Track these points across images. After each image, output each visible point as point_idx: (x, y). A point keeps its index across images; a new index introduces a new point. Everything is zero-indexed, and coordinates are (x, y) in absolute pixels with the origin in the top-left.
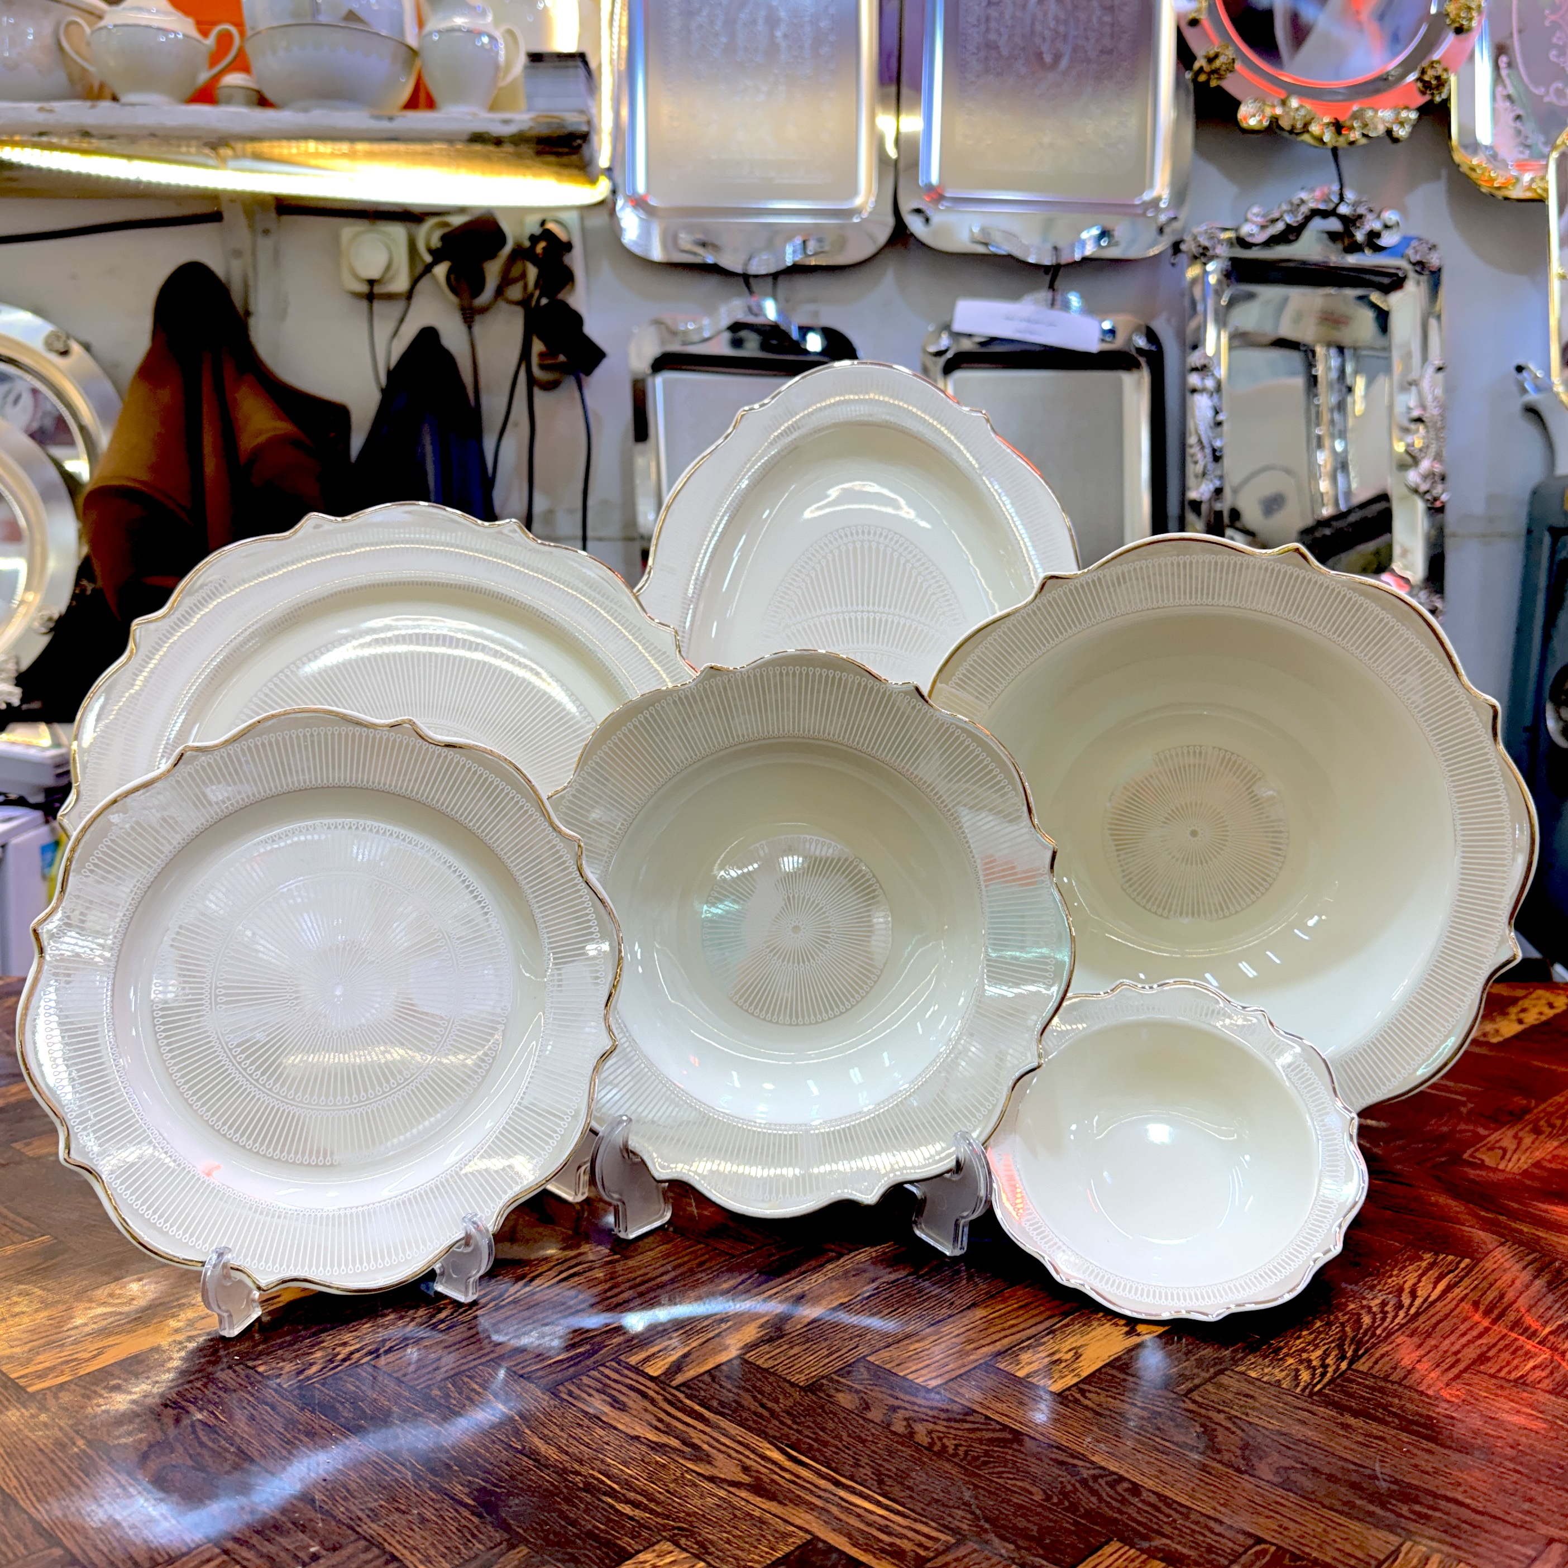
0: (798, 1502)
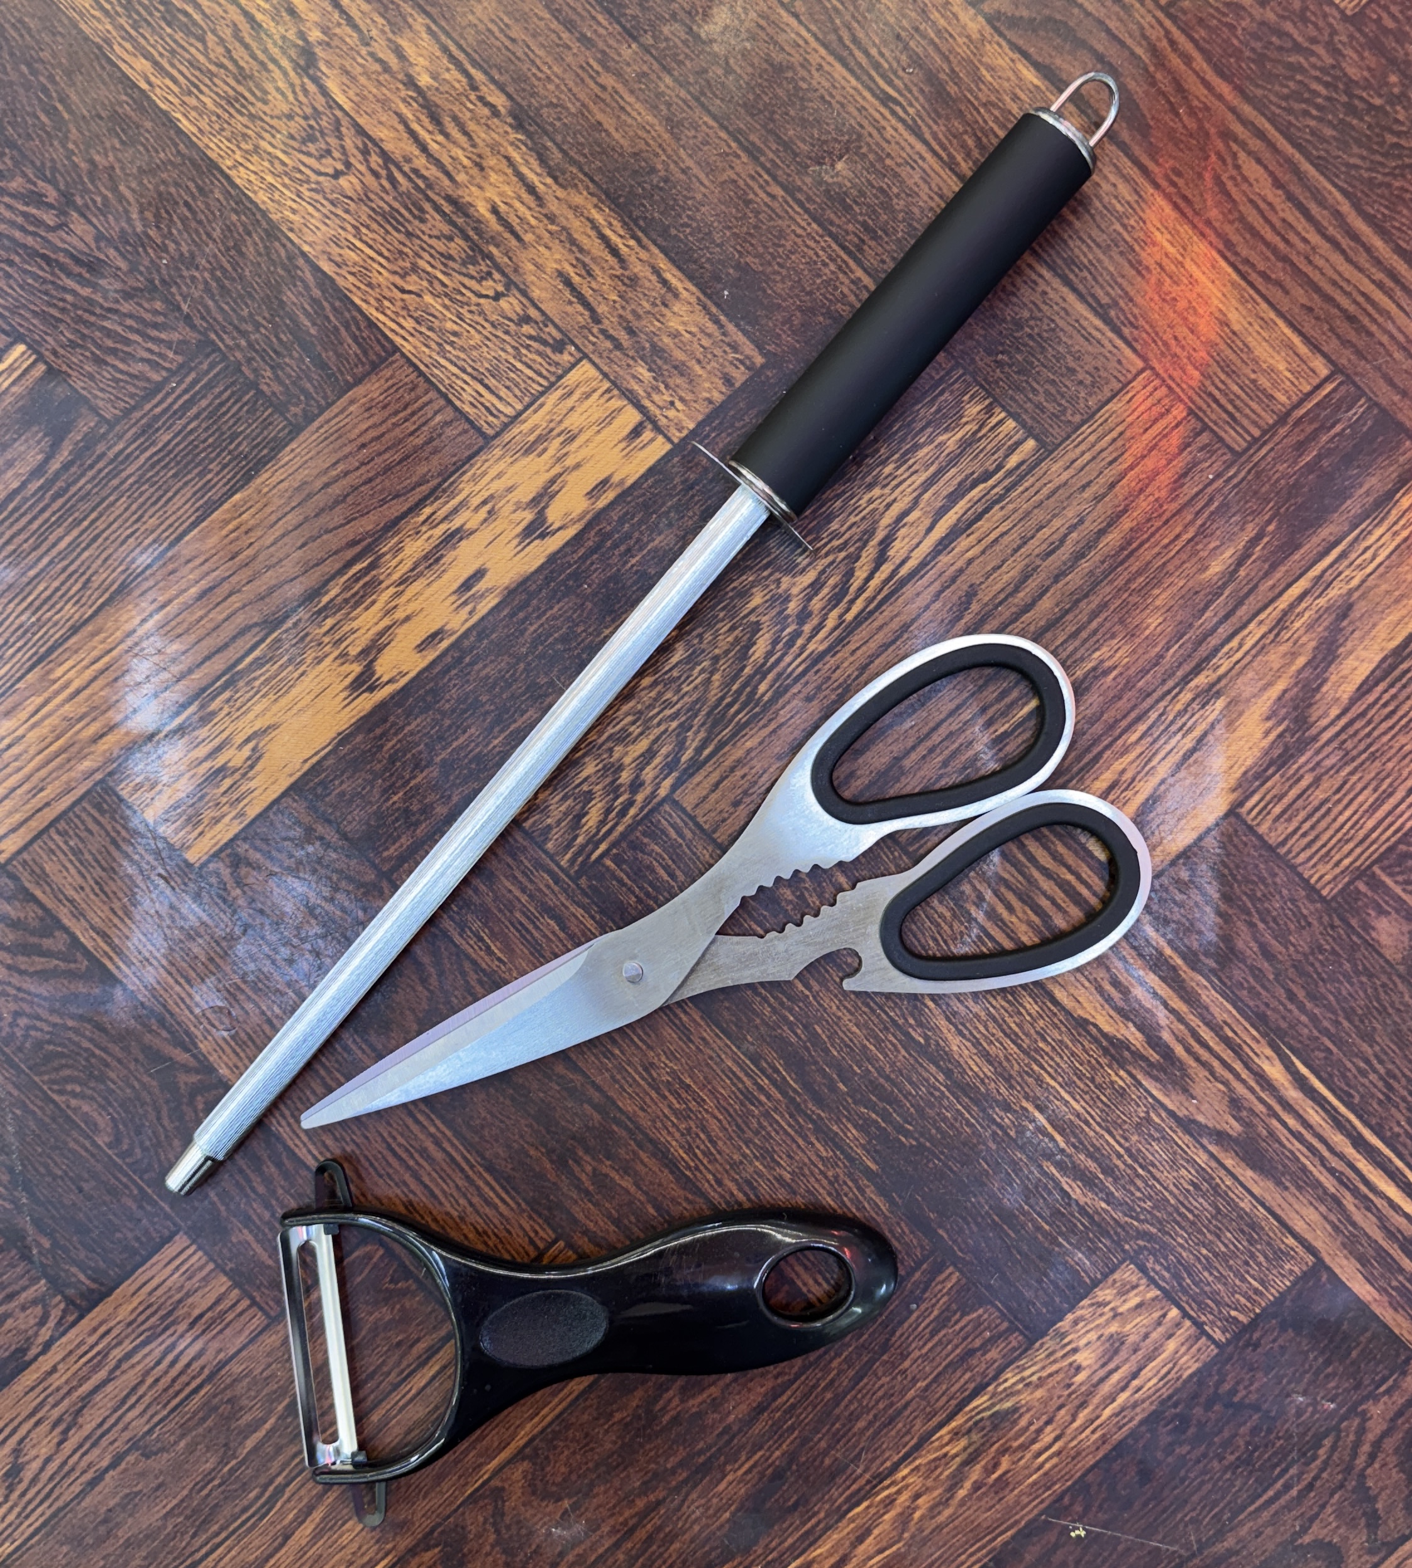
0: (1304, 1181)
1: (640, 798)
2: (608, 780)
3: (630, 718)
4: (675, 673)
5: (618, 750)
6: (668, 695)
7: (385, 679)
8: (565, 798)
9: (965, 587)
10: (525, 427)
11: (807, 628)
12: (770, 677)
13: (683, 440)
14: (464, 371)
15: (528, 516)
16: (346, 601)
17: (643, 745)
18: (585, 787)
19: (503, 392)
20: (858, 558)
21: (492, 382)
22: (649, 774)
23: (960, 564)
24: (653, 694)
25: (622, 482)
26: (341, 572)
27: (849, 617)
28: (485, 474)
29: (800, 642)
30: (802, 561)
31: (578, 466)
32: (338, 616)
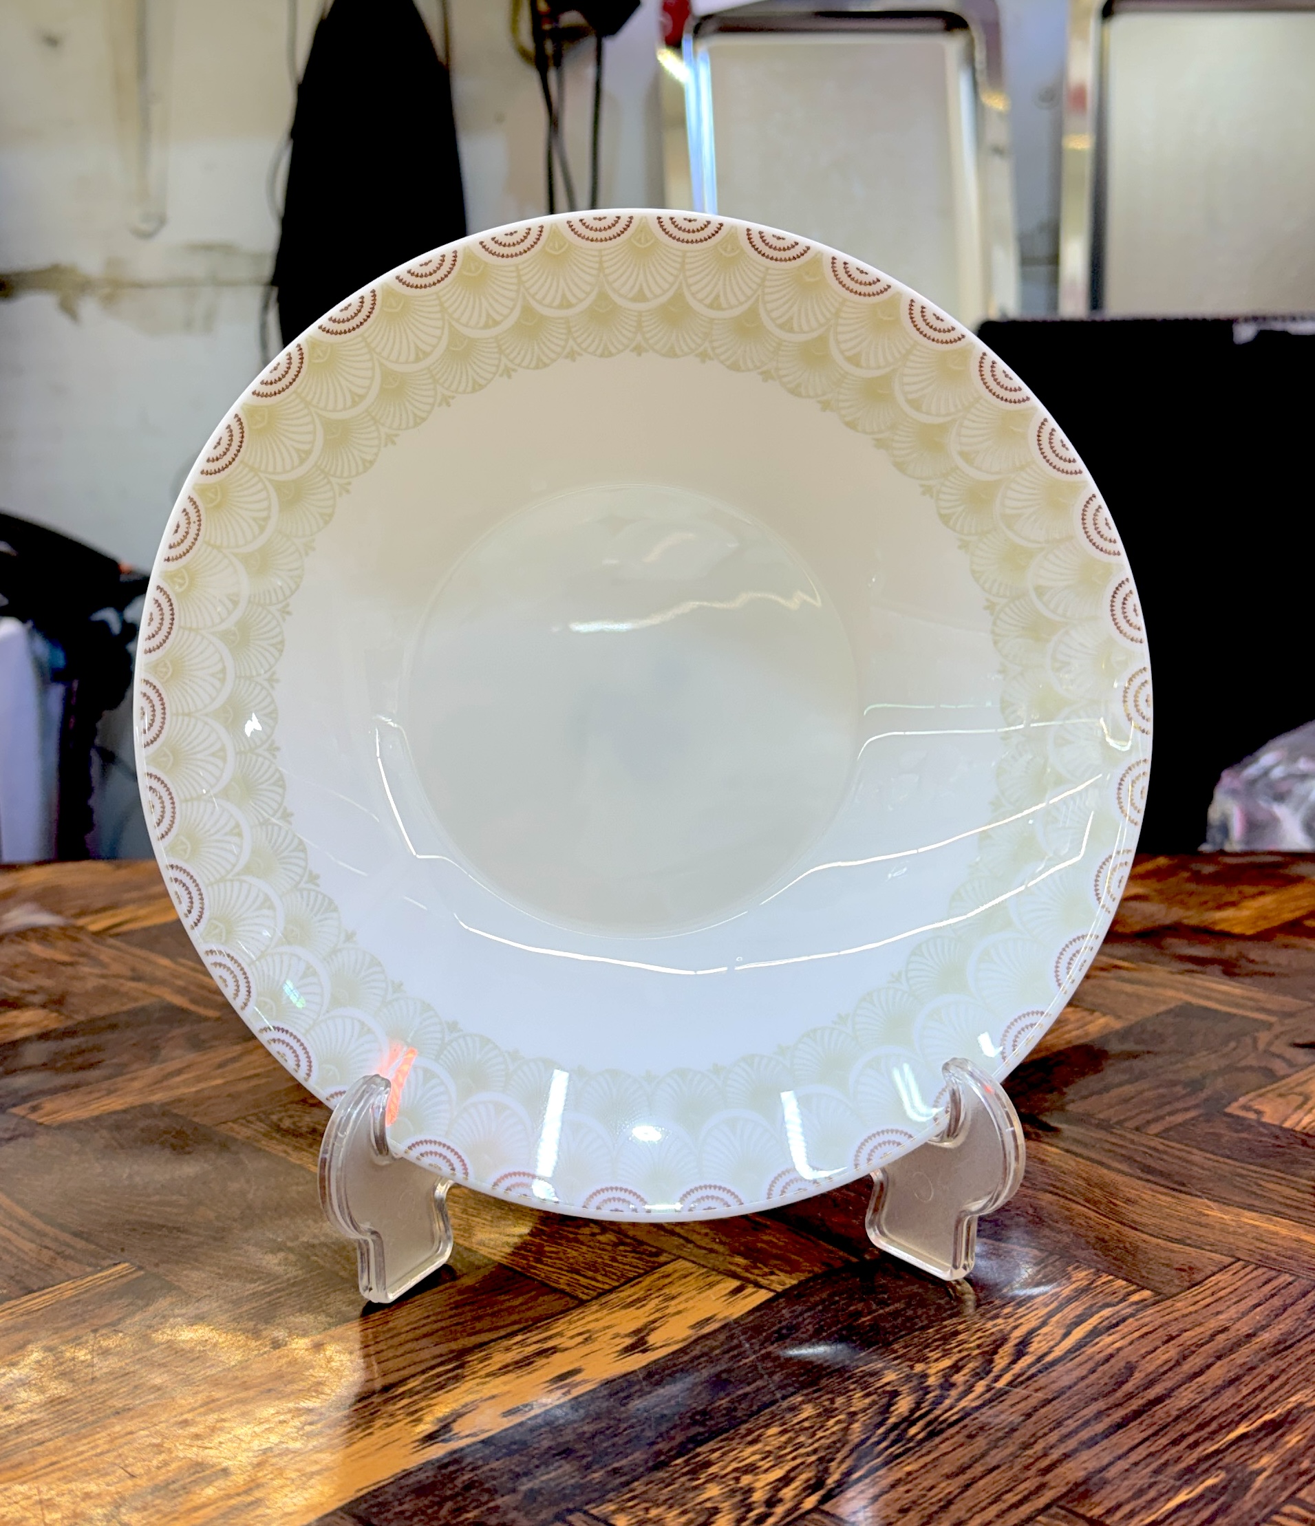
1: (780, 1510)
2: (739, 1497)
3: (757, 1457)
4: (806, 1424)
5: (746, 1480)
6: (802, 1439)
7: (463, 1434)
8: (684, 1513)
9: (1123, 1364)
10: (622, 1295)
11: (954, 1393)
12: (921, 1424)
13: (785, 1291)
14: (562, 1269)
15: (628, 1341)
16: (426, 1389)
17: (778, 1473)
18: (709, 1505)
19: (600, 1278)
20: (995, 1352)
21: (590, 1274)
22: (788, 1493)
23: (1110, 1351)
24: (784, 1438)
25: (725, 1318)
26: (423, 1372)
27: (1000, 1384)
28: (583, 1318)
29: (947, 1402)
30: (934, 1355)
31: (679, 1312)
32: (416, 1397)
